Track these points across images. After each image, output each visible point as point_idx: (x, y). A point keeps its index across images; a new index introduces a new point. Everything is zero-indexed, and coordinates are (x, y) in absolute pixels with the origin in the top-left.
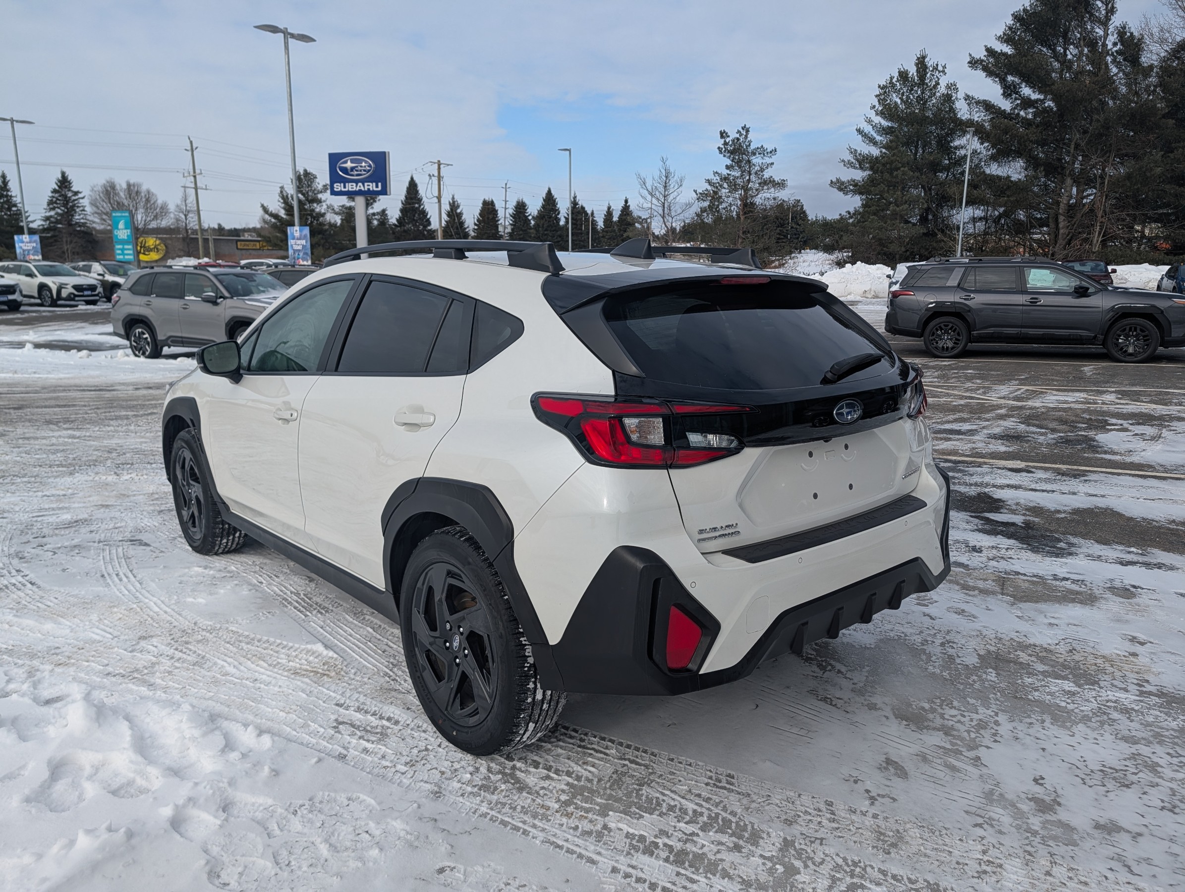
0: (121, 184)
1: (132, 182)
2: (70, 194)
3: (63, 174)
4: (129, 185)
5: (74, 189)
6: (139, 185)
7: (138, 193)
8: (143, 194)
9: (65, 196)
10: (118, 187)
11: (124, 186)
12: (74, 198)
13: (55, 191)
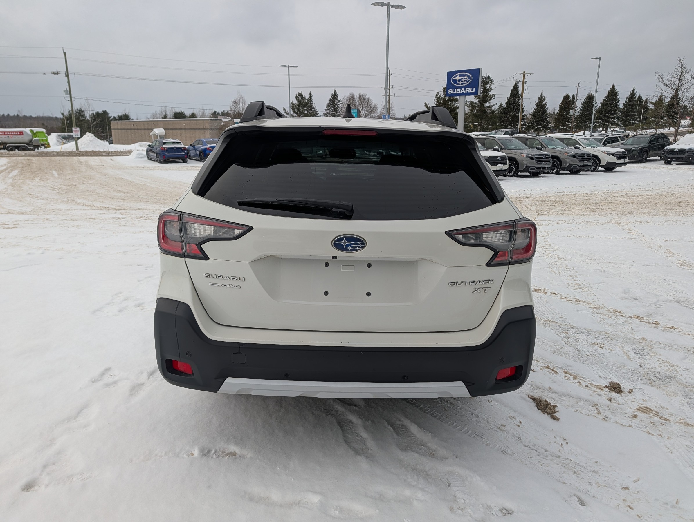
0: (357, 95)
1: (361, 94)
2: (336, 102)
3: (335, 91)
4: (360, 96)
5: (339, 99)
6: (365, 96)
7: (364, 99)
8: (366, 100)
9: (334, 102)
10: (355, 97)
11: (358, 96)
12: (338, 103)
13: (330, 100)
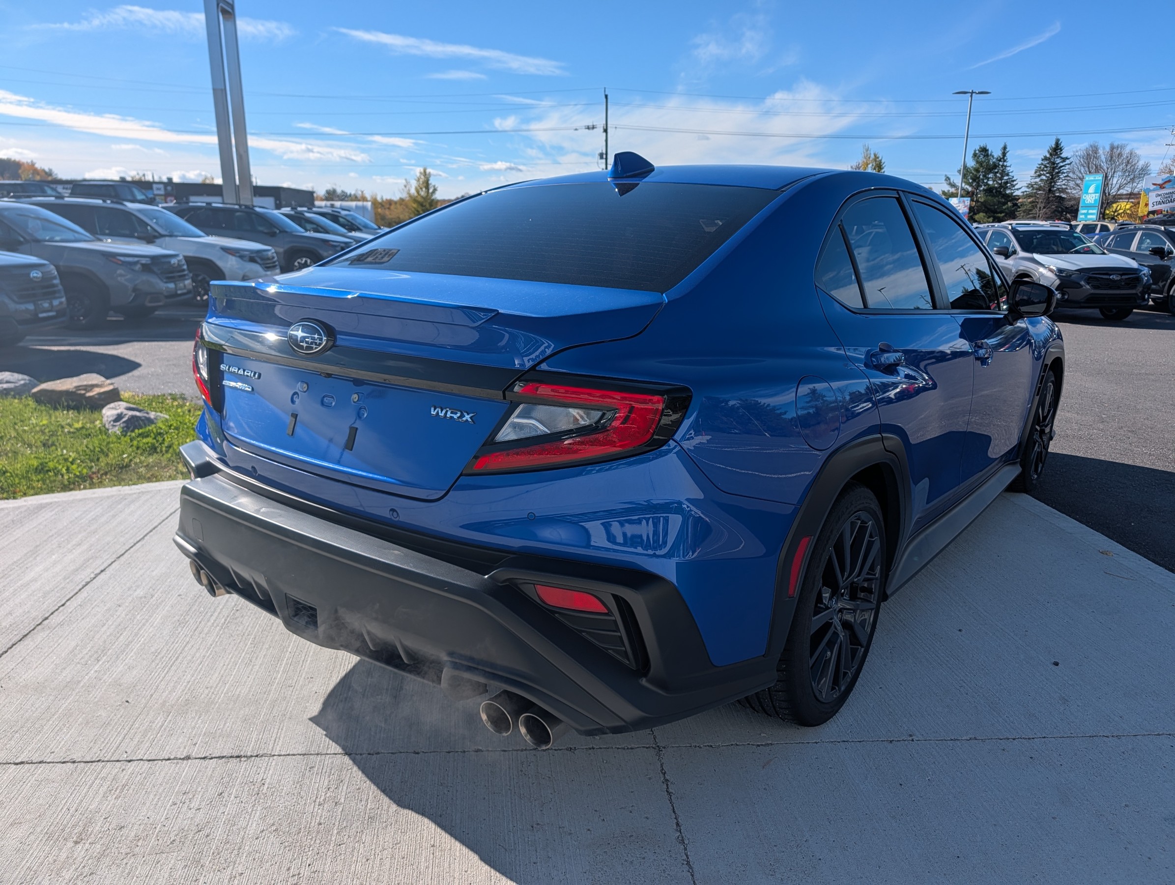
0: (1105, 147)
1: (1116, 144)
2: (1058, 161)
3: (1058, 140)
4: (1112, 148)
5: (1063, 155)
6: (1122, 147)
7: (1120, 155)
8: (1125, 156)
9: (1053, 162)
10: (1101, 151)
11: (1108, 149)
12: (1062, 164)
13: (1045, 159)
